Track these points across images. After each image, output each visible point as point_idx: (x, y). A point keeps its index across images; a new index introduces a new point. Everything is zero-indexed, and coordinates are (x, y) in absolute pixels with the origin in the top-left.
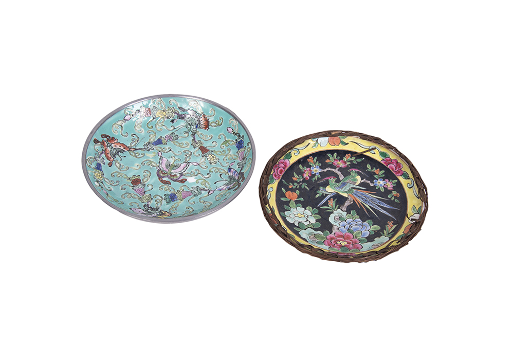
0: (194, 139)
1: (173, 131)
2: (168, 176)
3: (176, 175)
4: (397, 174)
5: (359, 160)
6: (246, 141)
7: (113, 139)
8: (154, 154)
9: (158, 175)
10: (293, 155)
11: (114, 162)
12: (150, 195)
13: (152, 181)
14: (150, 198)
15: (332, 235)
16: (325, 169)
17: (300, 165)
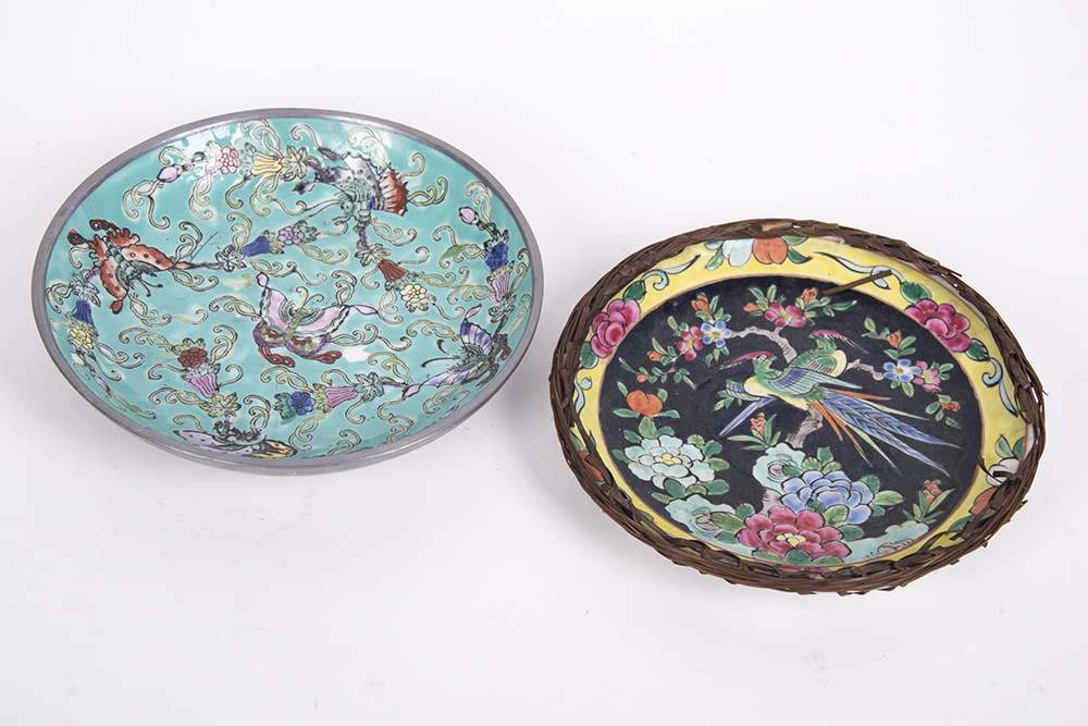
0: (363, 241)
1: (302, 217)
2: (286, 344)
3: (309, 340)
4: (951, 345)
5: (841, 307)
6: (514, 245)
7: (126, 233)
8: (244, 281)
9: (259, 340)
10: (649, 287)
11: (127, 300)
12: (234, 395)
13: (240, 358)
14: (234, 403)
15: (762, 516)
16: (743, 330)
17: (671, 318)
